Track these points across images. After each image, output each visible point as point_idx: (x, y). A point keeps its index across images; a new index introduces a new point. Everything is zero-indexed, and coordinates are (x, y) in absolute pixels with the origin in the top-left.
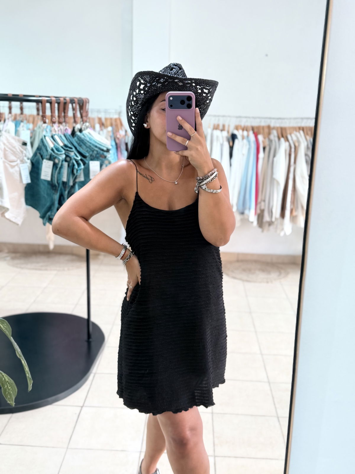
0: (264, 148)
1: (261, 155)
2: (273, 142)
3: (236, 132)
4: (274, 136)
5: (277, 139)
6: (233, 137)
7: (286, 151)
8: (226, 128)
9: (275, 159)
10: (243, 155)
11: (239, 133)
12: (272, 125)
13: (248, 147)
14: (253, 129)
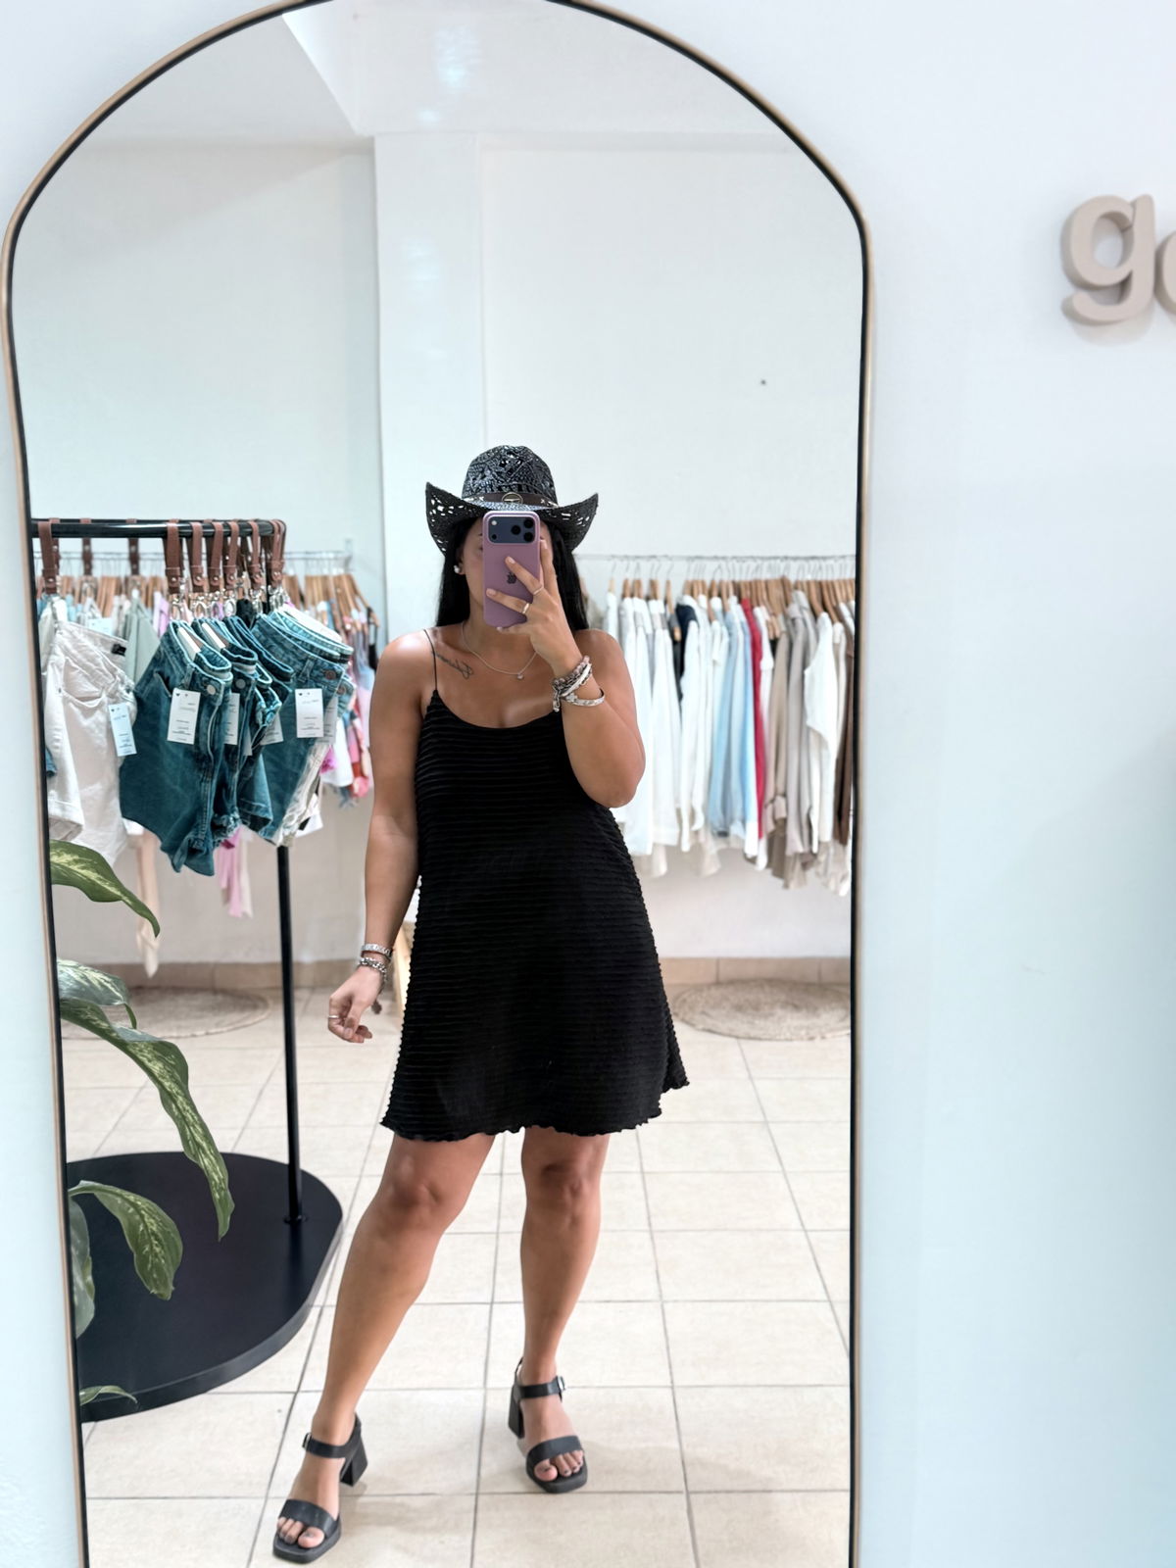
0: (774, 643)
1: (767, 662)
2: (800, 623)
3: (688, 601)
4: (801, 608)
5: (808, 616)
6: (683, 616)
7: (836, 647)
8: (661, 593)
9: (807, 672)
10: (714, 663)
11: (699, 604)
12: (792, 578)
13: (726, 639)
14: (738, 589)
